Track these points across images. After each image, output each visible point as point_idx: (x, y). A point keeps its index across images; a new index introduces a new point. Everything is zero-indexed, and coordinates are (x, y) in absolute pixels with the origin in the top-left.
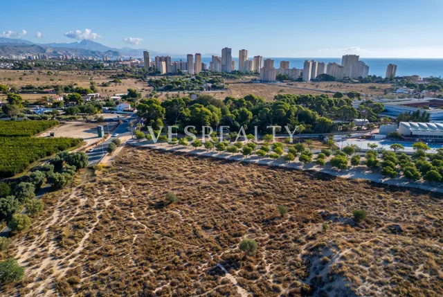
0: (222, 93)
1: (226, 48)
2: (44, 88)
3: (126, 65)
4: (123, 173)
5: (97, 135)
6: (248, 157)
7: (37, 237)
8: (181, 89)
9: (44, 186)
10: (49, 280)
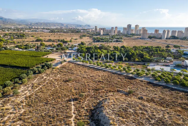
0: (119, 43)
1: (129, 25)
2: (55, 40)
3: (90, 31)
4: (61, 70)
5: (61, 58)
6: (108, 69)
7: (28, 85)
8: (103, 42)
9: (37, 72)
10: (25, 96)
